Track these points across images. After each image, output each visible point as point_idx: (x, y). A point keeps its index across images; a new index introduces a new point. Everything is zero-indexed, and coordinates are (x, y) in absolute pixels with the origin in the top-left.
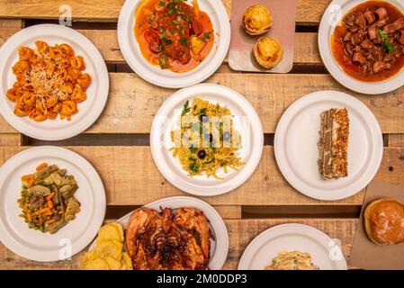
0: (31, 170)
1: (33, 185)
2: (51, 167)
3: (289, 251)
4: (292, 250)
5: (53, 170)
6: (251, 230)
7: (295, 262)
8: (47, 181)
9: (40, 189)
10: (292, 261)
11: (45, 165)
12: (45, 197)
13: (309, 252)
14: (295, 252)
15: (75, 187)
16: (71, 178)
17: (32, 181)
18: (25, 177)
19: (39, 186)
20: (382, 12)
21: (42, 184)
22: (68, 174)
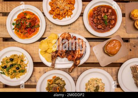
0: (51, 78)
1: (52, 84)
2: (57, 77)
3: (94, 78)
4: (95, 78)
5: (58, 78)
6: (81, 71)
7: (96, 81)
8: (57, 82)
9: (55, 85)
10: (95, 81)
11: (55, 77)
12: (56, 88)
13: (101, 78)
14: (96, 78)
15: (65, 84)
16: (64, 81)
17: (51, 82)
18: (49, 80)
19: (55, 84)
20: (110, 11)
21: (55, 83)
22: (63, 80)
